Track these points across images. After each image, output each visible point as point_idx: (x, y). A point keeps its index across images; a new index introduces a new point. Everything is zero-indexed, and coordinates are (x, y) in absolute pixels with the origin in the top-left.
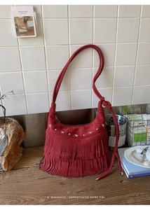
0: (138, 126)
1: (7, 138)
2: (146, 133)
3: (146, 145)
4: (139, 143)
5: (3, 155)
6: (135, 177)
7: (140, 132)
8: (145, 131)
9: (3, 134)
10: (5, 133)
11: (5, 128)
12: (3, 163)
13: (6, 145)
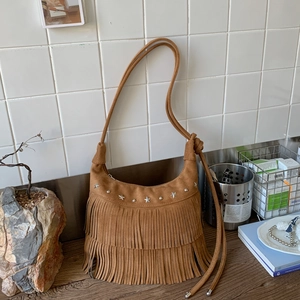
0: (275, 182)
1: (40, 227)
2: (288, 193)
3: (288, 213)
4: (276, 212)
5: (34, 263)
7: (278, 191)
8: (286, 189)
9: (31, 221)
10: (36, 218)
11: (34, 209)
12: (35, 279)
13: (39, 241)
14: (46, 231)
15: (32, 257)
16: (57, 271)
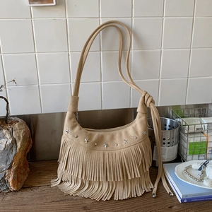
1: (14, 142)
2: (207, 143)
3: (206, 159)
4: (196, 157)
5: (10, 168)
6: (190, 202)
7: (198, 140)
8: (205, 139)
9: (8, 137)
10: (12, 136)
11: (10, 129)
12: (10, 180)
13: (14, 152)
14: (19, 144)
15: (8, 163)
16: (25, 178)
